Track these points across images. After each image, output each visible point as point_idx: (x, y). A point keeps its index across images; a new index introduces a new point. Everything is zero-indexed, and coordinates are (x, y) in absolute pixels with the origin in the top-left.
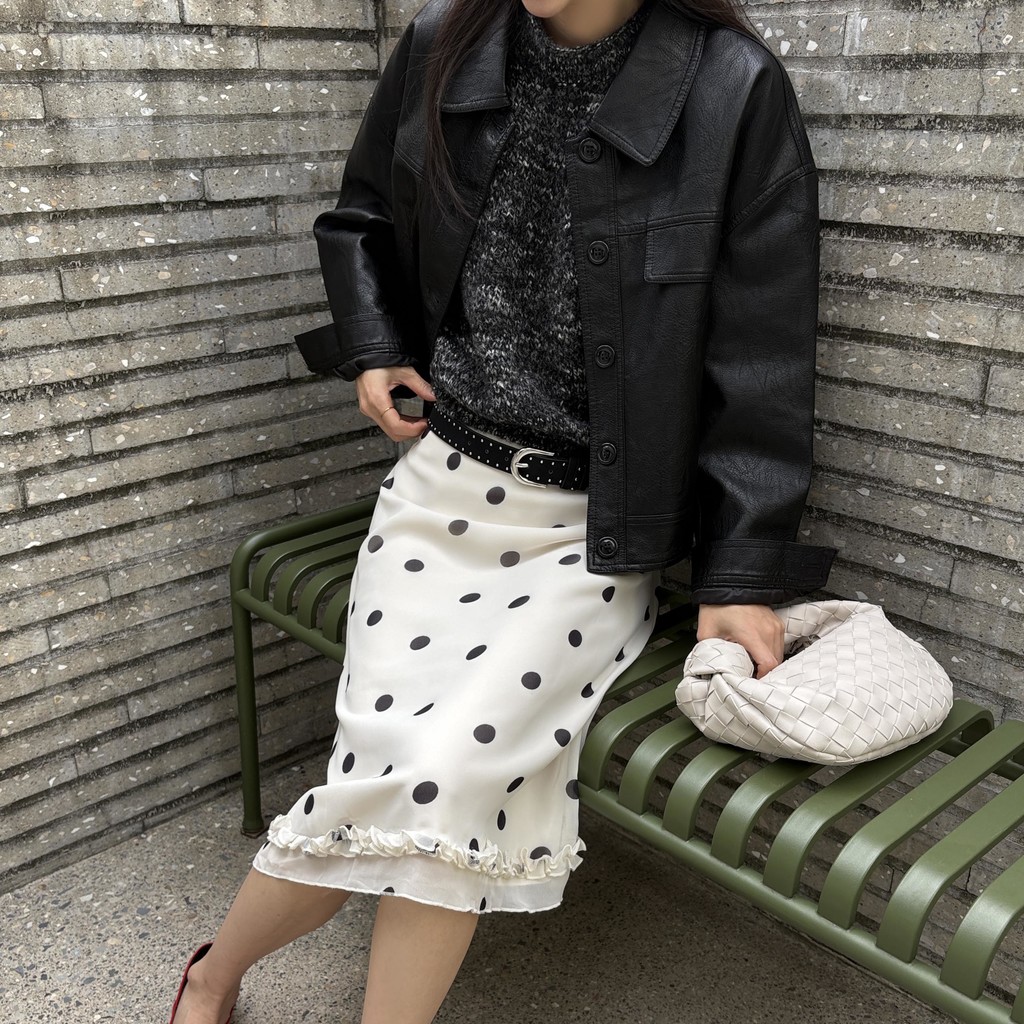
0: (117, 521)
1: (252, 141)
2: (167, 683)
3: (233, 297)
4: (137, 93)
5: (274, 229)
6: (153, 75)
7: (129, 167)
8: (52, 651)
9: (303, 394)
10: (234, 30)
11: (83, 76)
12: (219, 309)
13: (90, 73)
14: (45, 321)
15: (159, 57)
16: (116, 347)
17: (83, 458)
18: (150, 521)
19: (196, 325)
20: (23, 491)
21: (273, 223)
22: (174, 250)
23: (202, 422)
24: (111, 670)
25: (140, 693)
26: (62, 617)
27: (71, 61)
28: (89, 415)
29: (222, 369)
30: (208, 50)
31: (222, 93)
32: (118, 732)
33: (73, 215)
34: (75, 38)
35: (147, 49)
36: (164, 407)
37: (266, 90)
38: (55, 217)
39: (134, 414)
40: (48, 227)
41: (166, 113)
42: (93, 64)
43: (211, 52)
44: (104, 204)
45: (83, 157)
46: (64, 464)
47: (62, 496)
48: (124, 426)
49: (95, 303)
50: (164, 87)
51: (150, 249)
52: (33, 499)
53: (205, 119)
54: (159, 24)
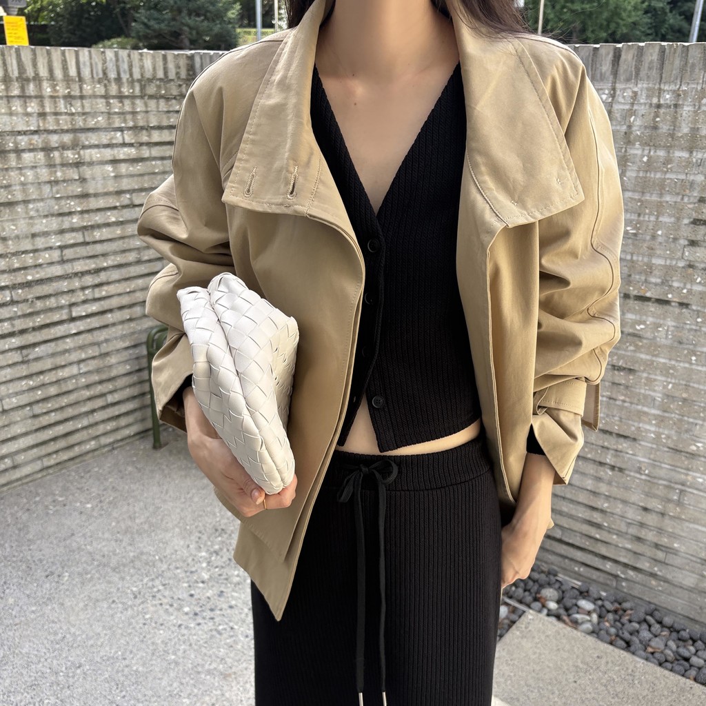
0: (102, 324)
2: (121, 389)
4: (109, 168)
6: (114, 162)
7: (107, 194)
8: (80, 374)
10: (141, 144)
11: (91, 164)
13: (93, 162)
14: (78, 249)
15: (117, 155)
16: (102, 258)
17: (91, 300)
18: (114, 324)
19: (130, 250)
20: (71, 312)
22: (122, 223)
24: (101, 382)
25: (111, 392)
26: (83, 360)
27: (87, 159)
28: (93, 283)
32: (103, 408)
33: (88, 212)
34: (89, 151)
35: (112, 153)
36: (119, 281)
38: (82, 212)
39: (108, 283)
40: (80, 216)
41: (119, 174)
42: (94, 159)
44: (98, 207)
45: (91, 191)
46: (85, 302)
47: (84, 314)
48: (105, 288)
49: (95, 242)
50: (118, 165)
51: (114, 223)
52: (74, 314)
53: (132, 176)
54: (116, 144)
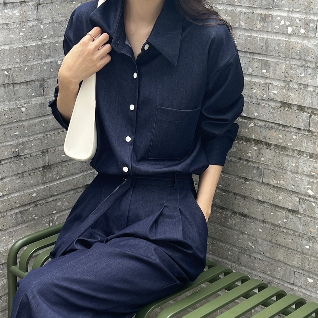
1: (34, 53)
3: (23, 128)
5: (43, 94)
9: (55, 172)
12: (16, 135)
21: (42, 91)
23: (7, 190)
29: (17, 163)
30: (15, 13)
31: (21, 32)
37: (41, 29)
43: (17, 14)
